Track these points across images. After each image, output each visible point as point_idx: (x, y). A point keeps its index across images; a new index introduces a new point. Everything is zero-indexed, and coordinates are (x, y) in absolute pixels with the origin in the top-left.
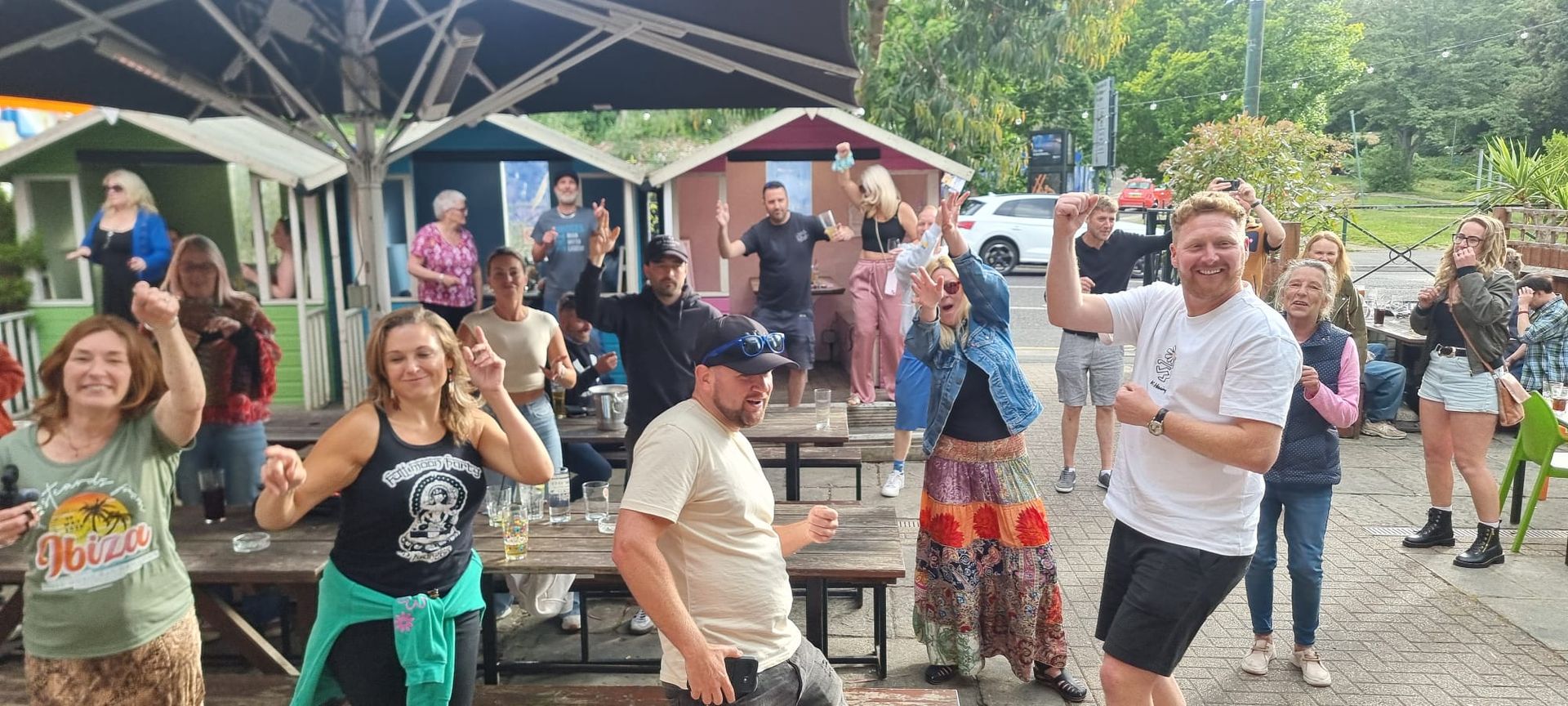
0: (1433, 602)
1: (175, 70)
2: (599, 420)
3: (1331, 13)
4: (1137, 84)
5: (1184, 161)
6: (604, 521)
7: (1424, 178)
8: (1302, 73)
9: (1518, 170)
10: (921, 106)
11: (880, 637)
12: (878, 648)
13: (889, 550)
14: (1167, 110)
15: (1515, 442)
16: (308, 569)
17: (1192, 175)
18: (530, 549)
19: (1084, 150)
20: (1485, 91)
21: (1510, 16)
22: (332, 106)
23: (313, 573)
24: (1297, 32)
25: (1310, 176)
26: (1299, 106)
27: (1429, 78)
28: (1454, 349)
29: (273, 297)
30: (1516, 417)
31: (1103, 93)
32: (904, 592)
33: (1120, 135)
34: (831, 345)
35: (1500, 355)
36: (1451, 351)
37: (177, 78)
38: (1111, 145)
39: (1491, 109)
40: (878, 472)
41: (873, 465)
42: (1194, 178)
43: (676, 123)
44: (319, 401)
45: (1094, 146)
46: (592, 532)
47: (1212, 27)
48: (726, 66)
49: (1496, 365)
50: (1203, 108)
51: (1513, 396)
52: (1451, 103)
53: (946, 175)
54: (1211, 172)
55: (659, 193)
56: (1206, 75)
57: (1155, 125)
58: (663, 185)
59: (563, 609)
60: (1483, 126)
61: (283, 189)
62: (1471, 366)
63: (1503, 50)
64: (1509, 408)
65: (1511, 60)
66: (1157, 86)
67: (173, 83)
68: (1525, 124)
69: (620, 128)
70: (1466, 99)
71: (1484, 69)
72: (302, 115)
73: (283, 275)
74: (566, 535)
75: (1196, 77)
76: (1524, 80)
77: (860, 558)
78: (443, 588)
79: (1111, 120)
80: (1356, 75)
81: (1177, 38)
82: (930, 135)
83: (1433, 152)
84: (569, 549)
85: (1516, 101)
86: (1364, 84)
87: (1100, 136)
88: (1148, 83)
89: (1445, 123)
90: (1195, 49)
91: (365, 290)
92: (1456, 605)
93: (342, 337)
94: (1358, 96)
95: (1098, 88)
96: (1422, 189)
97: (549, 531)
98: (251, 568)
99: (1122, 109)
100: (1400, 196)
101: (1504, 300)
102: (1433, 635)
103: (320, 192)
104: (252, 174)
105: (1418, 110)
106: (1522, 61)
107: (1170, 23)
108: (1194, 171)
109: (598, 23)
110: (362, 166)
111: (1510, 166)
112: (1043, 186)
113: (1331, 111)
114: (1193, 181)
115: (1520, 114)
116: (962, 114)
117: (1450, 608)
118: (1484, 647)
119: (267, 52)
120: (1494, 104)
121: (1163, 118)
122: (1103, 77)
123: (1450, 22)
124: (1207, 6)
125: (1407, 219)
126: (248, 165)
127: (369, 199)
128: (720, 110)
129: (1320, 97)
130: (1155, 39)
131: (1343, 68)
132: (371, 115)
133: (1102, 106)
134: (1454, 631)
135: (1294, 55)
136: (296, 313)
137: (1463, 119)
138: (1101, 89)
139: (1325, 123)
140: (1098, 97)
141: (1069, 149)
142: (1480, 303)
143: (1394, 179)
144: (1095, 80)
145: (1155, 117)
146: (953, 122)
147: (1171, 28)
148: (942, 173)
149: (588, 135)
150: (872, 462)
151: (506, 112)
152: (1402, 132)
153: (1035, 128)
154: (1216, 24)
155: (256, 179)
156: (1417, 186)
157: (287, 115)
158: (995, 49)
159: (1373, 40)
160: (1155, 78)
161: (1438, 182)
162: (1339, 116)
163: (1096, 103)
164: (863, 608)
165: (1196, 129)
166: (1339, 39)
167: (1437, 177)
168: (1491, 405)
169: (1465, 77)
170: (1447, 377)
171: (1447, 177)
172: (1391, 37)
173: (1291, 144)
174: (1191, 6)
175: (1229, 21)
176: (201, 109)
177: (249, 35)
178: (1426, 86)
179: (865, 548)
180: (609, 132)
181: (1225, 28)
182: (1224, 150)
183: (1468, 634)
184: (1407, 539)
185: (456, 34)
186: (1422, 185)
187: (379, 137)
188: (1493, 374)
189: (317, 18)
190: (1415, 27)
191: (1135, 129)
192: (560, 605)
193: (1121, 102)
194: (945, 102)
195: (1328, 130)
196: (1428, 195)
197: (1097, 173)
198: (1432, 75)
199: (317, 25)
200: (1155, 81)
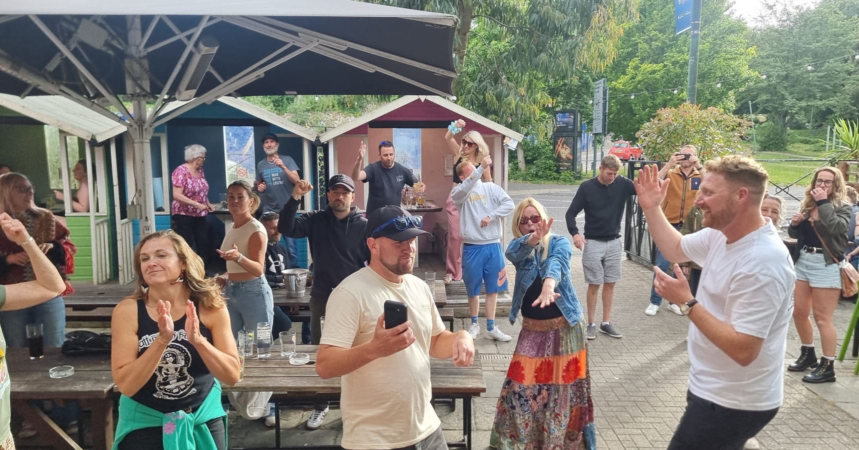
0: (808, 405)
1: (16, 65)
2: (287, 292)
3: (737, 41)
4: (620, 83)
5: (651, 131)
6: (292, 357)
7: (793, 143)
8: (720, 77)
9: (853, 139)
10: (490, 95)
11: (467, 429)
12: (466, 437)
13: (475, 375)
14: (638, 99)
15: (855, 306)
16: (100, 389)
17: (656, 140)
18: (245, 375)
19: (588, 123)
20: (830, 90)
21: (845, 44)
22: (118, 89)
23: (103, 392)
24: (717, 53)
25: (728, 141)
26: (719, 98)
27: (796, 82)
28: (815, 249)
29: (74, 211)
30: (852, 291)
31: (599, 87)
32: (482, 401)
33: (609, 114)
34: (433, 244)
35: (843, 253)
36: (813, 250)
37: (18, 71)
38: (604, 120)
39: (834, 101)
40: (463, 324)
41: (460, 319)
42: (658, 142)
43: (332, 102)
44: (102, 278)
45: (594, 121)
46: (285, 364)
47: (666, 49)
48: (370, 68)
49: (841, 259)
50: (661, 98)
51: (851, 278)
52: (810, 97)
53: (506, 138)
54: (668, 138)
55: (325, 147)
56: (663, 78)
57: (631, 108)
58: (328, 142)
59: (264, 414)
60: (829, 111)
61: (81, 142)
62: (826, 260)
63: (841, 65)
64: (848, 286)
65: (846, 71)
66: (632, 84)
67: (14, 74)
68: (854, 110)
69: (296, 105)
70: (818, 95)
71: (828, 77)
72: (98, 95)
73: (81, 196)
74: (269, 366)
75: (656, 79)
76: (853, 84)
77: (457, 380)
78: (194, 406)
79: (605, 104)
80: (753, 79)
81: (644, 55)
82: (496, 113)
83: (799, 127)
84: (271, 375)
85: (849, 96)
86: (757, 85)
87: (598, 114)
88: (627, 82)
89: (806, 110)
90: (657, 63)
91: (138, 207)
92: (821, 408)
93: (119, 237)
94: (753, 92)
95: (596, 85)
96: (792, 149)
97: (257, 364)
98: (62, 389)
99: (611, 98)
100: (779, 153)
101: (846, 220)
102: (808, 426)
103: (106, 144)
104: (61, 131)
105: (789, 101)
106: (852, 72)
107: (640, 46)
108: (658, 137)
109: (290, 40)
110: (138, 128)
111: (848, 136)
112: (563, 145)
113: (737, 101)
114: (657, 144)
115: (851, 104)
116: (515, 99)
117: (817, 410)
118: (840, 434)
119: (75, 53)
120: (835, 98)
121: (636, 104)
122: (599, 79)
123: (809, 48)
124: (662, 36)
125: (783, 168)
126: (59, 126)
127: (142, 149)
128: (364, 96)
129: (731, 93)
130: (631, 55)
131: (745, 75)
132: (144, 96)
133: (599, 96)
134: (821, 424)
135: (716, 67)
136: (89, 221)
137: (817, 107)
138: (598, 86)
139: (734, 108)
140: (596, 90)
141: (579, 123)
142: (832, 223)
143: (775, 143)
144: (594, 80)
145: (630, 103)
146: (509, 104)
147: (641, 49)
148: (504, 137)
149: (276, 109)
150: (459, 318)
151: (229, 95)
152: (780, 115)
153: (557, 109)
154: (668, 47)
155: (63, 135)
156: (789, 147)
157: (88, 95)
158: (536, 60)
159: (762, 58)
160: (631, 79)
161: (802, 145)
162: (742, 104)
163: (595, 95)
164: (456, 411)
165: (659, 112)
166: (742, 57)
167: (801, 142)
168: (837, 284)
169: (818, 81)
170: (811, 266)
171: (807, 142)
172: (773, 56)
173: (716, 121)
174: (653, 35)
175: (676, 45)
176: (29, 90)
177: (64, 43)
178: (794, 87)
179: (460, 373)
180: (290, 107)
181: (674, 50)
182: (675, 125)
183: (829, 426)
184: (790, 366)
185: (201, 46)
186: (793, 147)
187: (149, 110)
188: (839, 265)
189: (110, 34)
190: (788, 51)
191: (619, 111)
192: (263, 411)
193: (610, 94)
194: (505, 92)
195: (735, 112)
196: (796, 153)
197: (595, 138)
198: (797, 80)
199: (110, 38)
200: (631, 81)
